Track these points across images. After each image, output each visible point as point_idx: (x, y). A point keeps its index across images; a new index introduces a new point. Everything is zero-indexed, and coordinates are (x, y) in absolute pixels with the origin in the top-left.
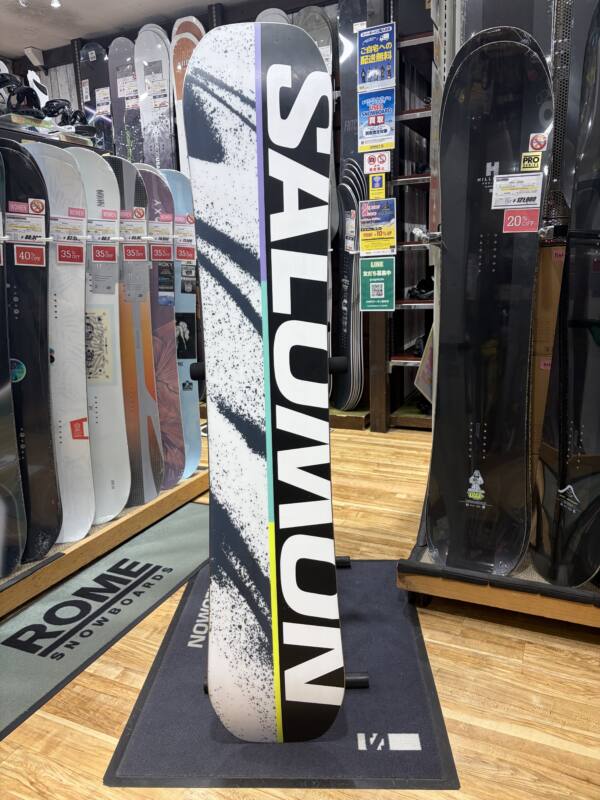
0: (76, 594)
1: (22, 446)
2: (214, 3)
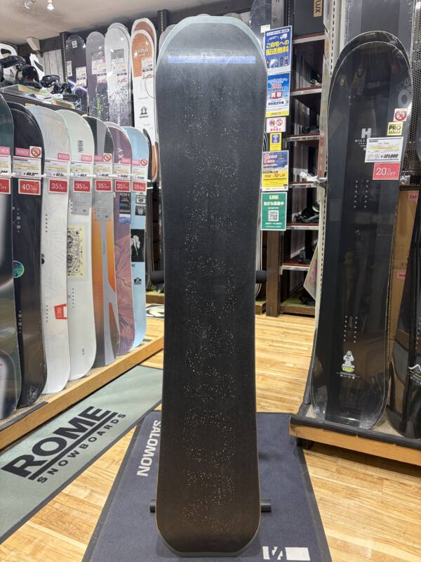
0: (56, 432)
1: (20, 324)
2: (161, 9)
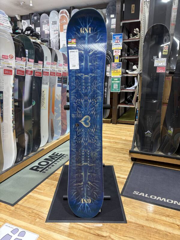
1: (33, 122)
2: (72, 6)
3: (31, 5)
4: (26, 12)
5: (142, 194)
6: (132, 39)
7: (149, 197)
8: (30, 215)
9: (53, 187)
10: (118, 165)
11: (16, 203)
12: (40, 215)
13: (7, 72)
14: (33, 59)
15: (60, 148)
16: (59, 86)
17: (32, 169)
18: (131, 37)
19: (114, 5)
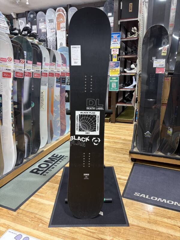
2: (69, 4)
3: (27, 3)
4: (22, 10)
5: (143, 195)
6: (130, 38)
7: (150, 198)
8: (33, 221)
9: (54, 190)
10: (119, 166)
11: (18, 208)
12: (42, 219)
13: (6, 75)
14: (31, 61)
15: (59, 149)
16: (57, 86)
17: (32, 172)
18: (129, 36)
19: (111, 4)
